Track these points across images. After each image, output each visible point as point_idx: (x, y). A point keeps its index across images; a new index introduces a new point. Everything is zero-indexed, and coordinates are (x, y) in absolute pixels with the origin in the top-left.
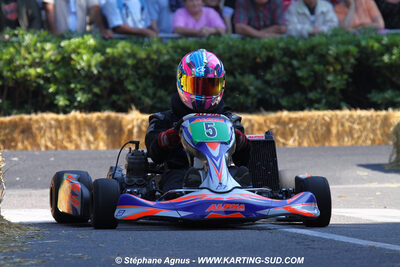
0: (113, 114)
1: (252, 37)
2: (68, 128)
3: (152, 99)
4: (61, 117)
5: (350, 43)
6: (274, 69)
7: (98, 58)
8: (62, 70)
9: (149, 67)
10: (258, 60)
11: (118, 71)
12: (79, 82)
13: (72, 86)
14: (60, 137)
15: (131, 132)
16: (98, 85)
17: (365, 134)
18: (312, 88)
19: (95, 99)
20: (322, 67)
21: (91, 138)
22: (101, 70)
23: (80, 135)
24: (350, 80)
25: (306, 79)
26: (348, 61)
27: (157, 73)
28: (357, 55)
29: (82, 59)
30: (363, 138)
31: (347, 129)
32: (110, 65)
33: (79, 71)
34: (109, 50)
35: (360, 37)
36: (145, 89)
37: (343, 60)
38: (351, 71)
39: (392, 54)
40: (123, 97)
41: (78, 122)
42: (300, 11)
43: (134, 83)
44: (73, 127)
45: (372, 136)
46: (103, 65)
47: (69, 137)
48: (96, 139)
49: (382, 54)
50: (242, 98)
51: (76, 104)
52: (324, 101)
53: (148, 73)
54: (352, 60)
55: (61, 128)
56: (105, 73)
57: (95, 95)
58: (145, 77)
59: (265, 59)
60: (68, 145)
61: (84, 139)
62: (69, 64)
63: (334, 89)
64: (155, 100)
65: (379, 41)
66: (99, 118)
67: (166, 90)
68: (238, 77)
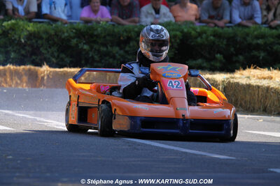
1: (119, 24)
2: (5, 75)
3: (57, 59)
5: (177, 30)
6: (131, 44)
13: (9, 49)
21: (19, 81)
24: (177, 52)
26: (176, 40)
28: (181, 38)
32: (32, 38)
35: (183, 27)
38: (177, 47)
39: (202, 38)
40: (39, 57)
42: (150, 12)
47: (5, 80)
49: (196, 38)
54: (178, 41)
57: (23, 55)
58: (53, 45)
59: (126, 38)
65: (194, 29)
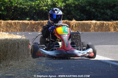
0: (68, 21)
7: (64, 4)
9: (79, 7)
10: (111, 5)
11: (70, 8)
15: (73, 26)
27: (81, 9)
29: (59, 4)
34: (67, 2)
36: (77, 13)
43: (74, 12)
46: (65, 6)
50: (106, 16)
53: (78, 9)
56: (66, 9)
64: (80, 17)
67: (84, 14)
68: (105, 10)
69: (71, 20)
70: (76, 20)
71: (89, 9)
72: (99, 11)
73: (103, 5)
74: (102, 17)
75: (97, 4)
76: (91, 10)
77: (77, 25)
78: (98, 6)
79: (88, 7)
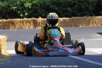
0: (35, 19)
4: (22, 19)
7: (30, 4)
8: (22, 7)
9: (44, 6)
10: (72, 4)
11: (36, 7)
12: (26, 10)
14: (21, 25)
15: (39, 23)
16: (31, 11)
17: (99, 22)
18: (86, 11)
19: (30, 14)
20: (88, 5)
22: (31, 7)
23: (26, 24)
25: (84, 8)
27: (46, 8)
29: (27, 4)
30: (99, 23)
31: (95, 21)
33: (26, 7)
34: (33, 2)
36: (43, 12)
37: (93, 3)
41: (26, 21)
43: (40, 10)
44: (24, 22)
45: (101, 23)
48: (30, 25)
50: (68, 13)
51: (25, 16)
52: (89, 14)
53: (43, 8)
55: (21, 22)
56: (32, 8)
60: (23, 27)
61: (27, 25)
62: (23, 6)
63: (91, 10)
64: (45, 14)
66: (31, 20)
67: (48, 12)
68: (67, 8)
69: (38, 17)
70: (42, 17)
71: (53, 8)
72: (61, 9)
73: (64, 4)
74: (64, 14)
75: (59, 3)
76: (54, 9)
77: (43, 22)
78: (60, 4)
79: (52, 6)
